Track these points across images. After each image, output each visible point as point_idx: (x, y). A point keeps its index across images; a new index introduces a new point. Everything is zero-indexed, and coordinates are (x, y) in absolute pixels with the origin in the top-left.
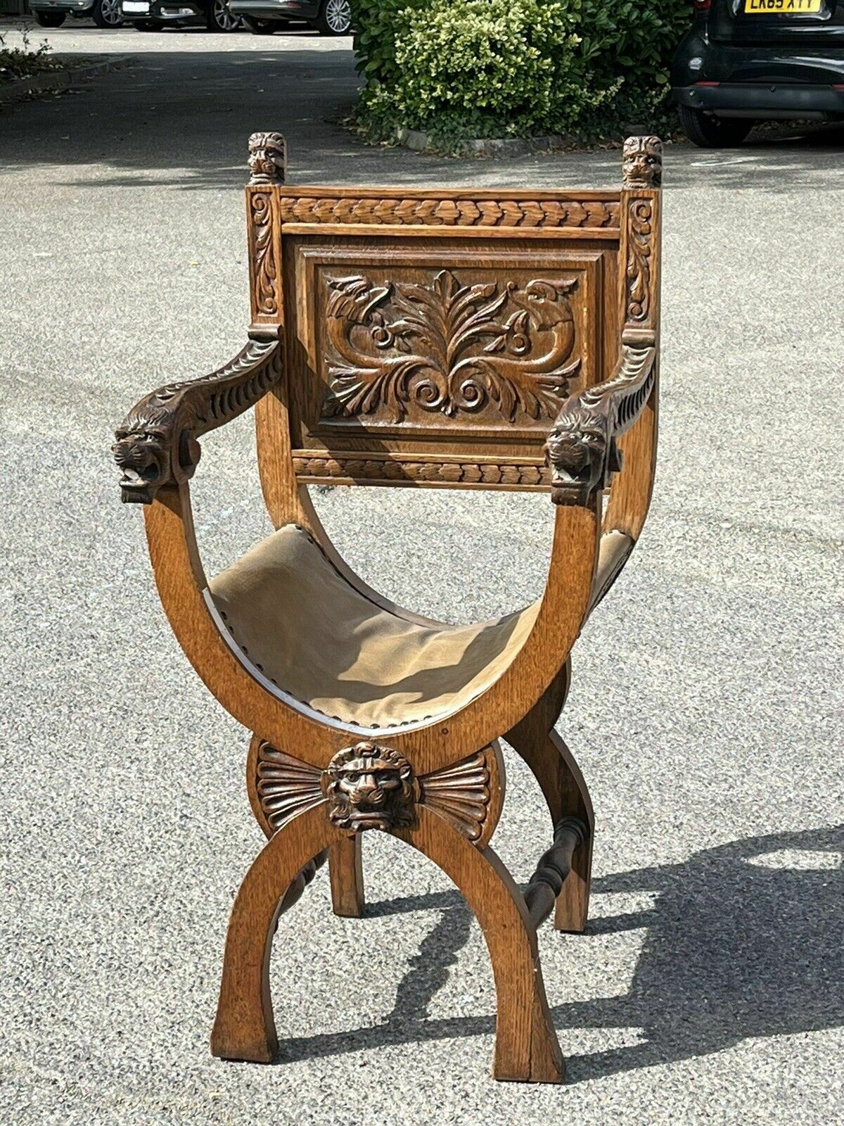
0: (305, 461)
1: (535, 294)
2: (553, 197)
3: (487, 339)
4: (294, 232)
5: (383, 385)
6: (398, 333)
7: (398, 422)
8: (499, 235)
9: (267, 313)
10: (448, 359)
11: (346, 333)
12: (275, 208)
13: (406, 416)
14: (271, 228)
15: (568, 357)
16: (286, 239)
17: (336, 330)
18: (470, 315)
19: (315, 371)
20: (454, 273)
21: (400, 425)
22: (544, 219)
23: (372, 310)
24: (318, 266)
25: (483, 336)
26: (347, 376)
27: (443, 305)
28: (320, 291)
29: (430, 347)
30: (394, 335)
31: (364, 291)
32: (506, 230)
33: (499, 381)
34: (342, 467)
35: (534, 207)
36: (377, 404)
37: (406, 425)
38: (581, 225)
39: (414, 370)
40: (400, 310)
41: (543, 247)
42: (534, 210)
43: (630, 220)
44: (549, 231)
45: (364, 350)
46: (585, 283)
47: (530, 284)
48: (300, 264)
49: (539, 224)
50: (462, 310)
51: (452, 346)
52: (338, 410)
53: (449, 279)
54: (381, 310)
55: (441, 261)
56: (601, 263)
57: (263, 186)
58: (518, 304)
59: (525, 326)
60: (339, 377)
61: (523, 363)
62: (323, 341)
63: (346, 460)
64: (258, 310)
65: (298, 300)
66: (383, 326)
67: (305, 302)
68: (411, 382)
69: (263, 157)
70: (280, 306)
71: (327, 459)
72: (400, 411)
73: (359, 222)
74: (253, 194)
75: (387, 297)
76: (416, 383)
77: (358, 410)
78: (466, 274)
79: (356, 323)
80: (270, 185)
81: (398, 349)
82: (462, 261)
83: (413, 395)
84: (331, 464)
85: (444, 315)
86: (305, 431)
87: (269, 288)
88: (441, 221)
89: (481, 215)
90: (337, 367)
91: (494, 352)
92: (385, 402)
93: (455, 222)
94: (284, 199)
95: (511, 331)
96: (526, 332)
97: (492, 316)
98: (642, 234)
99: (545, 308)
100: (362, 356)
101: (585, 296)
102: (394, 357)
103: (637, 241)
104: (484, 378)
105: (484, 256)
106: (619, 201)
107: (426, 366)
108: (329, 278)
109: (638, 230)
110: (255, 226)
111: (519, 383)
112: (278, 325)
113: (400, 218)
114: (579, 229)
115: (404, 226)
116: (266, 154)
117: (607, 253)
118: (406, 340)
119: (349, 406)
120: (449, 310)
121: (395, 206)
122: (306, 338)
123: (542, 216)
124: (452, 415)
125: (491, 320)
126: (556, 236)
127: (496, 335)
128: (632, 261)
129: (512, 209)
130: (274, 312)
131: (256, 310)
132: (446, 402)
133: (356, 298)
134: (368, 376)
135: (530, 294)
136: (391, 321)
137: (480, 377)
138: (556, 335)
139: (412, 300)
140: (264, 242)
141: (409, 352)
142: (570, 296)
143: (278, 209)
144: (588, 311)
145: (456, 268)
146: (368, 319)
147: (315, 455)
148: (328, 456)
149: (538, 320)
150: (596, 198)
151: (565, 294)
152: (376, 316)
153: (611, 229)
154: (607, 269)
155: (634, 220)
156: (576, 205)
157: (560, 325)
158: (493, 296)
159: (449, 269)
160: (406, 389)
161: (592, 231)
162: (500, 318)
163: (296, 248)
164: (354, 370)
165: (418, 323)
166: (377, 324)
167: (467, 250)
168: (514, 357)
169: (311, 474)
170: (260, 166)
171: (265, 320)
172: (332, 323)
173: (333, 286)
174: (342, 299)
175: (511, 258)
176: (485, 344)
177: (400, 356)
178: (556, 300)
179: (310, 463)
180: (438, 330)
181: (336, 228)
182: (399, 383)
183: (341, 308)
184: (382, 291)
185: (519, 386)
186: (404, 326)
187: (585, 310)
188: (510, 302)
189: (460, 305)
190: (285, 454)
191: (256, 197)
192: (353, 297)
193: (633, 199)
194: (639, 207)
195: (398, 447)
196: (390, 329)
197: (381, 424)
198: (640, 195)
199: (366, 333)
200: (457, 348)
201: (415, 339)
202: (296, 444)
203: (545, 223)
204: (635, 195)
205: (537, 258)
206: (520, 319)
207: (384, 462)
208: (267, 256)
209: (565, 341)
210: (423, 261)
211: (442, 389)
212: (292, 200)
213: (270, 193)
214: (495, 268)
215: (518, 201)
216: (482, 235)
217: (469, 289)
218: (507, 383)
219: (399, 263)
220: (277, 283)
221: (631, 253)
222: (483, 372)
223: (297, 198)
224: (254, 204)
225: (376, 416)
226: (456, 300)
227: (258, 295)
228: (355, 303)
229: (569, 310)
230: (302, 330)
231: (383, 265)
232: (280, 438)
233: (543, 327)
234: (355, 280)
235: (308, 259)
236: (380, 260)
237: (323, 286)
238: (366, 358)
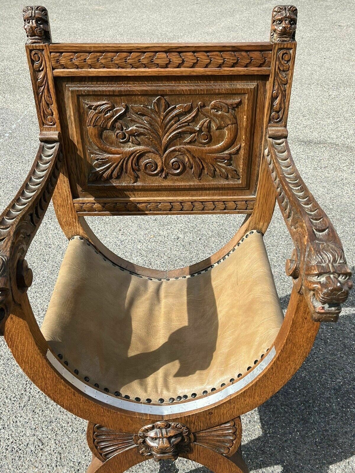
0: (81, 205)
1: (215, 109)
2: (230, 49)
3: (186, 135)
4: (61, 75)
5: (124, 164)
6: (132, 134)
7: (134, 183)
8: (195, 74)
9: (49, 125)
10: (163, 148)
11: (100, 136)
12: (47, 60)
13: (139, 179)
14: (46, 74)
15: (234, 143)
16: (57, 80)
17: (94, 134)
18: (176, 122)
19: (82, 157)
20: (165, 97)
21: (135, 184)
22: (223, 63)
23: (116, 121)
24: (79, 96)
25: (183, 134)
26: (102, 159)
27: (159, 117)
28: (82, 111)
29: (152, 141)
30: (130, 135)
31: (110, 110)
32: (199, 70)
33: (192, 159)
34: (103, 207)
35: (217, 55)
36: (121, 173)
37: (139, 184)
38: (246, 67)
39: (142, 155)
40: (132, 121)
41: (221, 80)
42: (217, 58)
43: (277, 63)
44: (226, 70)
45: (111, 144)
46: (246, 101)
47: (213, 102)
48: (68, 95)
49: (220, 66)
50: (170, 120)
51: (165, 140)
52: (98, 177)
53: (163, 102)
54: (121, 121)
55: (158, 91)
56: (257, 89)
57: (37, 45)
58: (204, 115)
59: (209, 127)
60: (97, 160)
61: (207, 148)
62: (86, 140)
63: (105, 203)
64: (43, 124)
65: (68, 116)
66: (122, 130)
67: (72, 118)
68: (141, 160)
69: (35, 25)
70: (57, 121)
71: (94, 203)
72: (135, 177)
73: (104, 67)
74: (31, 51)
75: (125, 113)
76: (144, 162)
77: (111, 177)
78: (173, 98)
79: (106, 129)
80: (42, 44)
81: (132, 143)
82: (171, 91)
83: (142, 168)
84: (96, 206)
85: (160, 123)
86: (79, 189)
87: (49, 111)
88: (158, 65)
89: (183, 61)
90: (96, 154)
91: (190, 143)
92: (126, 172)
93: (166, 66)
94: (52, 54)
95: (200, 131)
96: (209, 131)
97: (188, 122)
98: (284, 71)
99: (222, 117)
100: (111, 148)
101: (246, 108)
102: (130, 147)
103: (280, 75)
104: (184, 157)
105: (184, 87)
106: (271, 50)
107: (150, 152)
108: (87, 102)
109: (282, 69)
110: (35, 72)
111: (204, 160)
112: (57, 132)
113: (131, 64)
114: (246, 68)
115: (133, 70)
116: (36, 22)
117: (260, 82)
118: (137, 138)
119: (105, 175)
120: (163, 120)
121: (127, 56)
122: (75, 139)
123: (222, 61)
124: (165, 178)
125: (189, 125)
126: (231, 74)
127: (191, 133)
128: (276, 87)
129: (203, 57)
130: (54, 124)
131: (42, 124)
132: (162, 170)
133: (105, 114)
134: (115, 159)
135: (212, 109)
136: (127, 127)
137: (181, 157)
138: (227, 132)
139: (140, 114)
140: (42, 82)
141: (139, 144)
142: (236, 109)
143: (50, 61)
144: (247, 118)
145: (167, 95)
146: (113, 126)
147: (87, 202)
148: (94, 201)
149: (217, 124)
150: (258, 49)
151: (233, 109)
152: (118, 124)
153: (265, 68)
154: (259, 92)
155: (280, 62)
156: (244, 54)
157: (229, 126)
158: (190, 111)
159: (163, 95)
160: (138, 165)
161: (253, 70)
162: (194, 123)
163: (64, 85)
164: (107, 155)
165: (144, 128)
166: (119, 129)
167: (173, 83)
168: (201, 145)
169: (85, 211)
170: (33, 32)
171: (49, 129)
172: (91, 130)
173: (90, 108)
174: (96, 115)
175: (202, 88)
176: (185, 138)
177: (133, 147)
178: (228, 112)
179: (84, 206)
180: (155, 132)
181: (89, 72)
182: (134, 162)
183: (96, 121)
184: (121, 110)
185: (204, 161)
186: (136, 130)
187: (245, 117)
188: (200, 113)
189: (170, 117)
190: (69, 202)
191: (33, 52)
192: (103, 114)
193: (280, 49)
194: (283, 54)
195: (134, 195)
196: (127, 132)
197: (124, 184)
198: (285, 46)
199: (113, 135)
200: (168, 141)
201: (142, 137)
202: (75, 195)
203: (224, 65)
204: (282, 47)
205: (218, 87)
206: (206, 124)
207: (127, 203)
208: (46, 91)
209: (232, 135)
210: (147, 91)
211: (160, 164)
212: (58, 54)
213: (43, 50)
214: (192, 94)
215: (207, 52)
216: (184, 74)
217: (175, 107)
218: (197, 160)
219: (131, 93)
220: (54, 107)
221: (276, 83)
222: (183, 154)
223: (62, 53)
224: (32, 57)
225: (121, 180)
226: (167, 114)
227: (42, 115)
228: (105, 118)
229: (236, 118)
230: (72, 134)
231: (120, 94)
232: (65, 194)
233: (219, 128)
234: (104, 104)
235: (72, 92)
236: (119, 91)
237: (83, 108)
238: (113, 149)
